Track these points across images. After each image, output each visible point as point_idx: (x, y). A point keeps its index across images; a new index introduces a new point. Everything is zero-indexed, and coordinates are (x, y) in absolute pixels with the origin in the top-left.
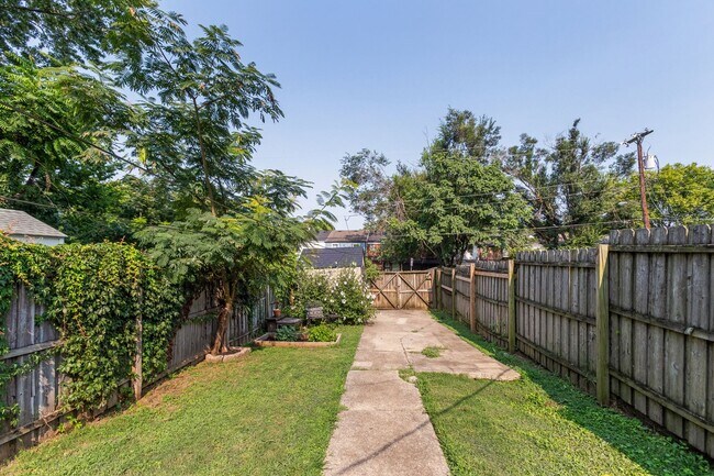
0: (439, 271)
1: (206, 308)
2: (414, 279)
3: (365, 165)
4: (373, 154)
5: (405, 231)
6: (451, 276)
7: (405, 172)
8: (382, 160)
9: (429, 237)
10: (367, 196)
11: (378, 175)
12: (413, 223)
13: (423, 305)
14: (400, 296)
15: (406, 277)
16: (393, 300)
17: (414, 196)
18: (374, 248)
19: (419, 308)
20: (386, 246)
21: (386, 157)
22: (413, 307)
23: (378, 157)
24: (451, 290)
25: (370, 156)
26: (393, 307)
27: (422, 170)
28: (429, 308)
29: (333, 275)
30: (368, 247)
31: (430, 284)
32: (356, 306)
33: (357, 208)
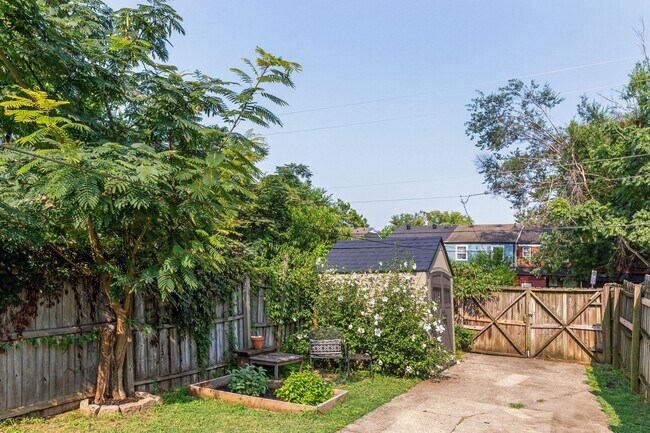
0: (617, 291)
1: (78, 323)
2: (563, 304)
3: (515, 108)
4: (529, 88)
5: (580, 220)
6: (632, 298)
7: (594, 115)
8: (547, 98)
9: (630, 230)
10: (517, 165)
11: (537, 127)
12: (598, 206)
13: (580, 353)
14: (533, 334)
15: (547, 300)
16: (517, 339)
17: (604, 154)
18: (530, 253)
19: (573, 359)
20: (549, 251)
21: (555, 91)
22: (559, 356)
23: (536, 93)
24: (630, 326)
25: (522, 92)
26: (517, 351)
27: (628, 108)
28: (595, 360)
29: (372, 286)
30: (519, 253)
31: (597, 316)
32: (404, 342)
33: (497, 188)
